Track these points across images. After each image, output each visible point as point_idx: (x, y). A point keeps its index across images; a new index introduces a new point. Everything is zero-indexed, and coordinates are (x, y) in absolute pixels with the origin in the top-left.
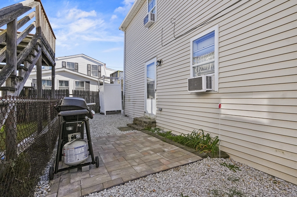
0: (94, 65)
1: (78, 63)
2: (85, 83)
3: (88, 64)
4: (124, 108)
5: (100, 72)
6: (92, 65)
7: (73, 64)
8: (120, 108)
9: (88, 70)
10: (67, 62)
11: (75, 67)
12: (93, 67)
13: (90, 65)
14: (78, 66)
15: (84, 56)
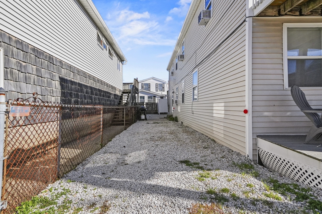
1: (150, 84)
2: (153, 97)
3: (156, 84)
4: (169, 111)
5: (164, 88)
7: (147, 84)
8: (167, 112)
9: (156, 87)
10: (144, 84)
11: (148, 86)
12: (160, 85)
15: (154, 79)
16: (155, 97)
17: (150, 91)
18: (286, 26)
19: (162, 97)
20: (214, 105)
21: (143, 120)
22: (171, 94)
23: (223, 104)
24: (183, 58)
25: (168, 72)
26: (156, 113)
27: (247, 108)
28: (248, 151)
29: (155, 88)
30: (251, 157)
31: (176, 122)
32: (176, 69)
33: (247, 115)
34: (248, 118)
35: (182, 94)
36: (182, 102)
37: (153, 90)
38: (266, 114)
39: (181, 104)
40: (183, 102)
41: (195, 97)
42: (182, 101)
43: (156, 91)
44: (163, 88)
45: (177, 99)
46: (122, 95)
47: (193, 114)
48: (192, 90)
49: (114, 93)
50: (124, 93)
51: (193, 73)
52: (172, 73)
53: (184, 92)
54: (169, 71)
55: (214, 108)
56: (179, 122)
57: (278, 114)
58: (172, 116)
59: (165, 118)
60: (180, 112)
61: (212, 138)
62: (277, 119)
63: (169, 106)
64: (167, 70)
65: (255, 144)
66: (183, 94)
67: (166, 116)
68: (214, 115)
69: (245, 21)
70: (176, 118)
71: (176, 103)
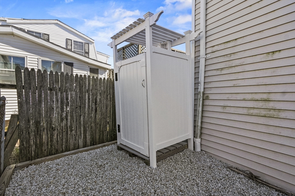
0: (77, 42)
1: (48, 35)
2: (62, 65)
3: (67, 39)
5: (88, 53)
6: (74, 41)
10: (28, 30)
12: (77, 45)
13: (71, 40)
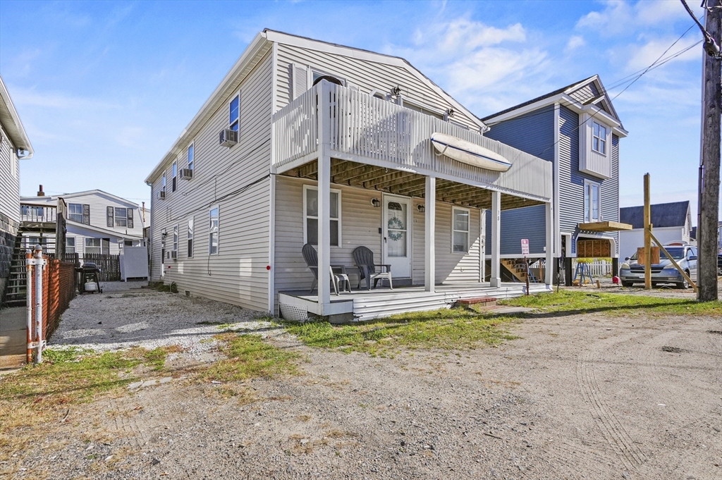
0: (119, 208)
1: (89, 205)
2: (101, 240)
3: (108, 207)
4: (151, 274)
5: (132, 219)
6: (116, 208)
7: (79, 207)
8: (146, 274)
9: (108, 217)
10: (69, 204)
11: (84, 211)
12: (119, 211)
13: (113, 208)
14: (89, 210)
15: (99, 194)
16: (108, 240)
17: (89, 225)
18: (306, 187)
19: (129, 243)
20: (241, 261)
21: (92, 292)
22: (157, 236)
23: (250, 260)
24: (191, 176)
25: (150, 187)
26: (117, 277)
27: (269, 265)
28: (270, 308)
29: (105, 217)
30: (273, 313)
31: (174, 294)
32: (174, 189)
33: (269, 271)
34: (270, 274)
35: (187, 241)
36: (187, 256)
37: (98, 221)
38: (288, 270)
39: (186, 259)
40: (190, 255)
41: (215, 244)
42: (187, 253)
43: (108, 226)
44: (130, 219)
45: (175, 248)
46: (20, 234)
47: (210, 275)
48: (209, 237)
49: (4, 231)
50: (24, 229)
51: (210, 209)
52: (163, 195)
53: (192, 238)
54: (152, 186)
55: (241, 265)
56: (180, 293)
57: (299, 270)
58: (163, 283)
59: (143, 287)
60: (182, 273)
61: (237, 304)
62: (298, 275)
63: (150, 262)
64: (147, 182)
65: (277, 299)
66: (190, 242)
67: (145, 284)
68: (241, 274)
69: (269, 175)
70: (174, 285)
71: (172, 257)
